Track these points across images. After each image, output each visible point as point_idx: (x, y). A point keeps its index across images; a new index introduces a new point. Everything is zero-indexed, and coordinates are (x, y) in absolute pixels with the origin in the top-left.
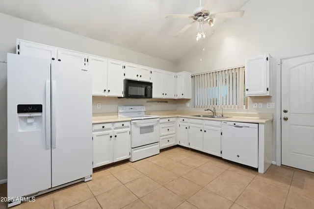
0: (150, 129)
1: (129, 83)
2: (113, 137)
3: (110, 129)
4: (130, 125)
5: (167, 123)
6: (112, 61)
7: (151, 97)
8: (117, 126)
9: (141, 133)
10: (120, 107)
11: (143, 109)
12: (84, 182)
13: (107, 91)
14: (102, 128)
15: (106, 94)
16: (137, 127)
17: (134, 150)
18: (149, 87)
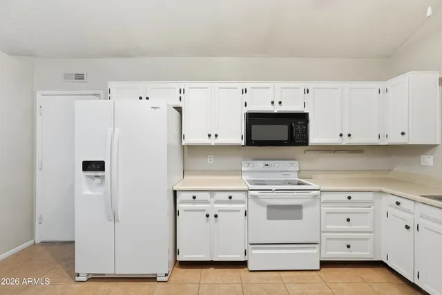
0: (294, 211)
1: (253, 119)
2: (212, 216)
3: (206, 202)
4: (246, 200)
5: (346, 202)
6: (221, 84)
9: (269, 218)
10: (244, 163)
11: (293, 166)
13: (213, 136)
14: (192, 198)
15: (213, 141)
16: (261, 204)
17: (253, 248)
18: (299, 123)
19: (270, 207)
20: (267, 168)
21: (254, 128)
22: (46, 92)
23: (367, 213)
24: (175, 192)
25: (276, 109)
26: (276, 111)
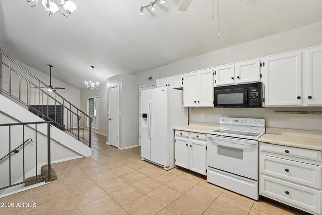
0: (237, 153)
1: (218, 90)
2: (189, 145)
4: (206, 139)
6: (201, 71)
7: (260, 106)
8: (193, 137)
9: (219, 153)
10: (221, 118)
12: (163, 168)
13: (197, 102)
14: (180, 134)
16: (214, 144)
17: (209, 169)
18: (252, 90)
19: (219, 146)
20: (236, 123)
21: (219, 96)
22: (143, 86)
23: (313, 170)
24: (174, 130)
25: (237, 82)
26: (236, 84)
